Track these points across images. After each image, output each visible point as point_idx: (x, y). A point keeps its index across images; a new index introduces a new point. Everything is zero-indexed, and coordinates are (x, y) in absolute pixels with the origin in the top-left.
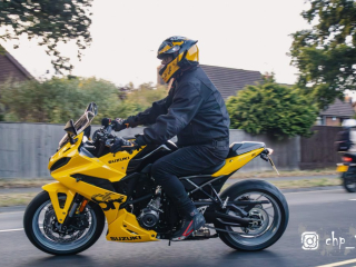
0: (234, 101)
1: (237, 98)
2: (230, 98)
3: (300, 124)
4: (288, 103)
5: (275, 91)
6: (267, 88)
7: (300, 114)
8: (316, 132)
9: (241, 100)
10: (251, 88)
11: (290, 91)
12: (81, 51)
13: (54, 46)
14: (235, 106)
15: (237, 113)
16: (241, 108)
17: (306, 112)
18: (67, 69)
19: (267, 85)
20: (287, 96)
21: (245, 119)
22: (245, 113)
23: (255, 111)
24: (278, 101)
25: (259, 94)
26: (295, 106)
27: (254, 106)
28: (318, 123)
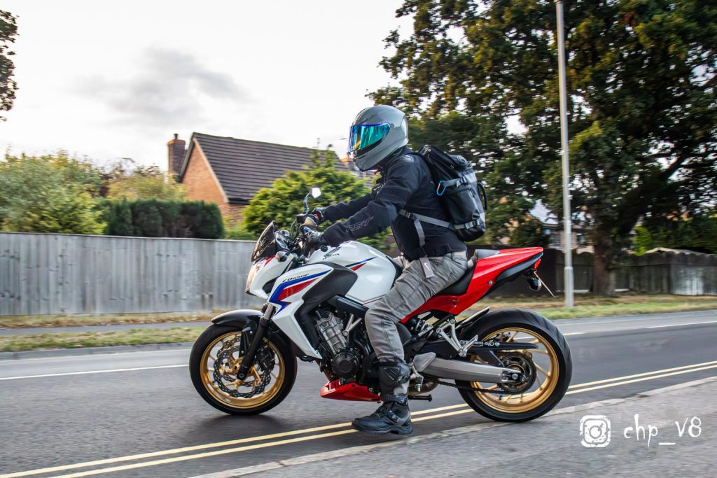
1: (269, 191)
2: (261, 191)
6: (318, 176)
9: (275, 195)
10: (294, 176)
11: (353, 180)
14: (267, 203)
15: (268, 214)
16: (274, 207)
19: (318, 170)
20: (348, 189)
22: (280, 215)
23: (295, 212)
24: (333, 197)
25: (303, 186)
27: (294, 204)
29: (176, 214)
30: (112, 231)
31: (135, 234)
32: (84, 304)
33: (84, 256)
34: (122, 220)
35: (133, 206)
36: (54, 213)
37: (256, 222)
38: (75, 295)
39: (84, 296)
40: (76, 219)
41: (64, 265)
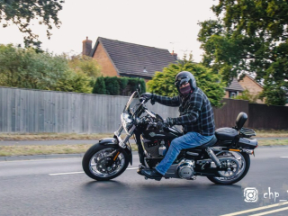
0: (160, 76)
1: (164, 74)
2: (157, 73)
3: (213, 97)
4: (204, 80)
5: (194, 70)
6: (189, 67)
7: (214, 89)
8: (224, 103)
9: (167, 76)
10: (174, 66)
12: (50, 31)
13: (27, 25)
14: (162, 80)
15: (165, 86)
16: (167, 82)
17: (218, 88)
18: (35, 44)
20: (204, 75)
21: (171, 91)
22: (171, 86)
26: (209, 83)
28: (226, 97)
29: (126, 84)
30: (96, 91)
31: (107, 94)
32: (84, 128)
33: (84, 104)
34: (101, 87)
35: (105, 79)
36: (70, 82)
37: (157, 89)
38: (79, 123)
39: (83, 123)
40: (80, 85)
41: (75, 107)
